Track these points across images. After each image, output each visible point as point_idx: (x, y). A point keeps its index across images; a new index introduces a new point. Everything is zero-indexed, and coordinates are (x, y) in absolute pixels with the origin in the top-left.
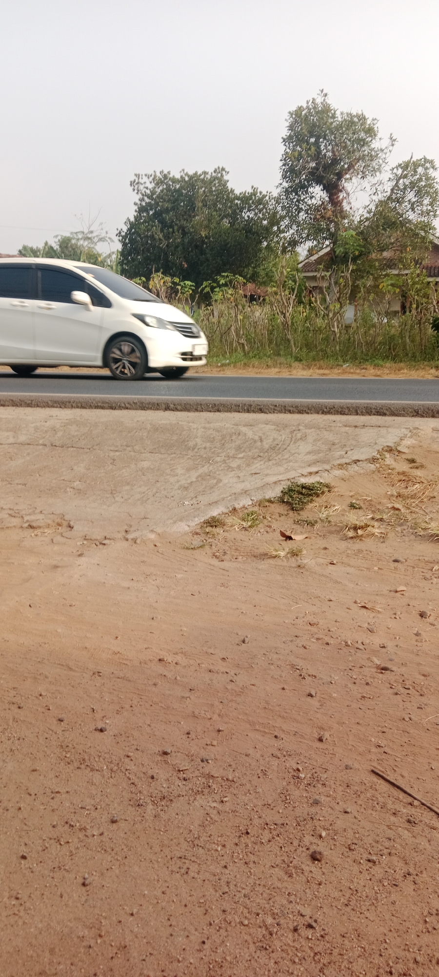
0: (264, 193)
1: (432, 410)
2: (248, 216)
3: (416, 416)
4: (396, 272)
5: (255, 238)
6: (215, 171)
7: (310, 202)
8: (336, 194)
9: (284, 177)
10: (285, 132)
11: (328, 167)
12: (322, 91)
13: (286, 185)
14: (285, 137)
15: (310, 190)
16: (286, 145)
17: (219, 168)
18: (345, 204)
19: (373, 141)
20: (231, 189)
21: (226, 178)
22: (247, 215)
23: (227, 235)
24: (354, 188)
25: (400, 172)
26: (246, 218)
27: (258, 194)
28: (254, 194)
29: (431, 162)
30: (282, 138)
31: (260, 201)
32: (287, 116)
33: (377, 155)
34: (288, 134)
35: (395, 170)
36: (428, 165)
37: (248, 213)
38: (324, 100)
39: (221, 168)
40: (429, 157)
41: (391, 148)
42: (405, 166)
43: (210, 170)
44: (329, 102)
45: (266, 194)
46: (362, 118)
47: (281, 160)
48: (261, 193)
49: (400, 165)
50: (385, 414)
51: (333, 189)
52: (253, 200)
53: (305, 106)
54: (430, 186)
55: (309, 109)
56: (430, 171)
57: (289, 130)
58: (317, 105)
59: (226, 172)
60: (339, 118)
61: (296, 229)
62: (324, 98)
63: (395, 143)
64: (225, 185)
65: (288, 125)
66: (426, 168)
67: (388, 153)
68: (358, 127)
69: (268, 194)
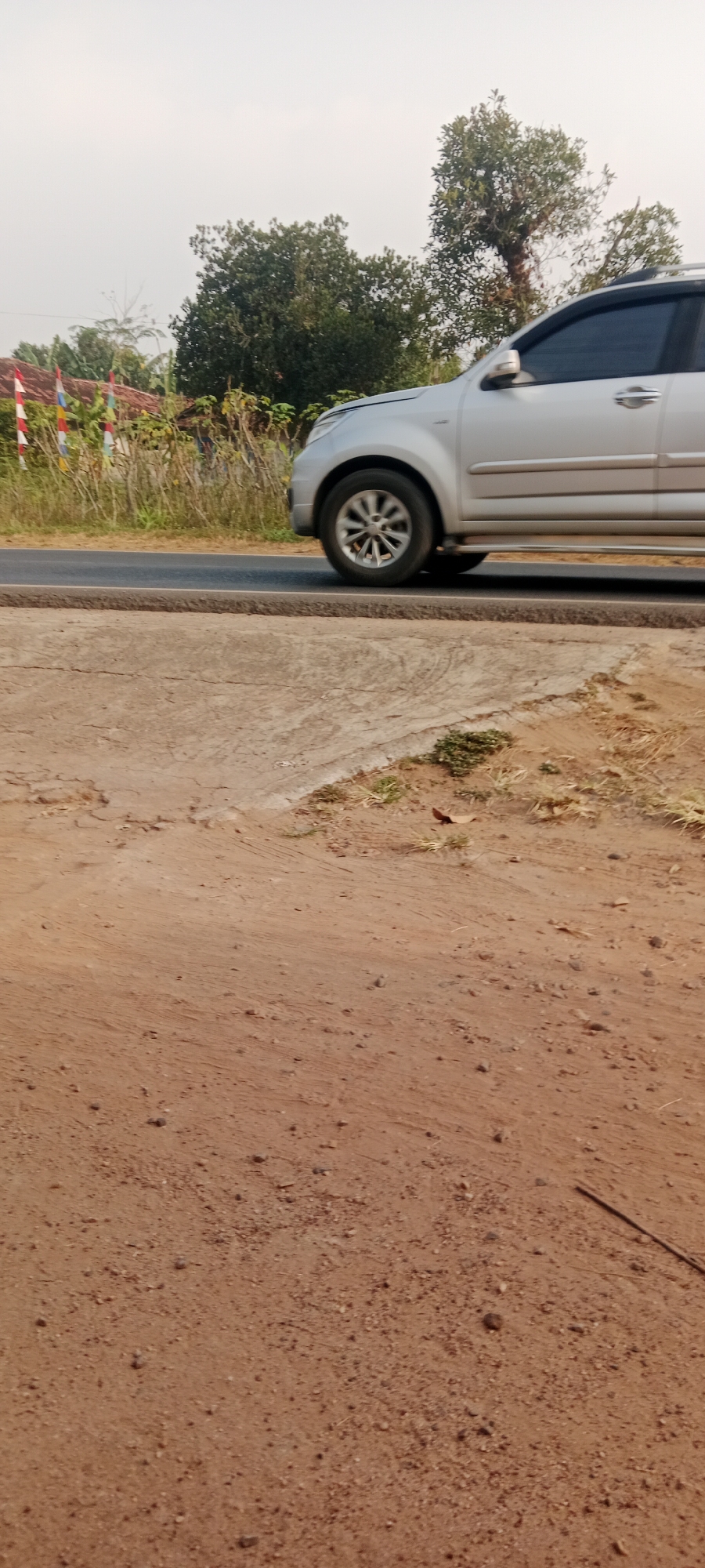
0: (405, 258)
1: (670, 616)
2: (379, 297)
3: (645, 624)
5: (390, 333)
6: (326, 222)
7: (477, 275)
8: (519, 261)
9: (436, 233)
10: (437, 160)
11: (504, 218)
12: (496, 92)
13: (438, 246)
14: (438, 167)
15: (478, 254)
16: (438, 181)
17: (332, 216)
18: (532, 278)
19: (578, 176)
20: (352, 251)
21: (343, 233)
22: (376, 294)
23: (346, 327)
24: (547, 252)
25: (619, 227)
26: (376, 299)
27: (395, 261)
28: (388, 259)
29: (669, 212)
30: (433, 169)
31: (398, 273)
32: (440, 133)
33: (585, 198)
34: (442, 162)
35: (612, 223)
36: (664, 217)
37: (379, 292)
38: (499, 107)
39: (335, 216)
40: (666, 205)
41: (605, 188)
42: (628, 219)
43: (318, 220)
44: (507, 110)
45: (407, 259)
46: (560, 138)
47: (431, 205)
48: (399, 258)
49: (619, 217)
50: (595, 623)
51: (513, 254)
52: (385, 270)
53: (468, 116)
54: (666, 252)
55: (476, 122)
56: (668, 227)
57: (444, 155)
58: (488, 115)
59: (343, 223)
60: (524, 137)
61: (455, 318)
62: (498, 103)
63: (612, 180)
64: (341, 245)
65: (441, 147)
66: (661, 223)
67: (601, 197)
68: (554, 153)
69: (410, 260)
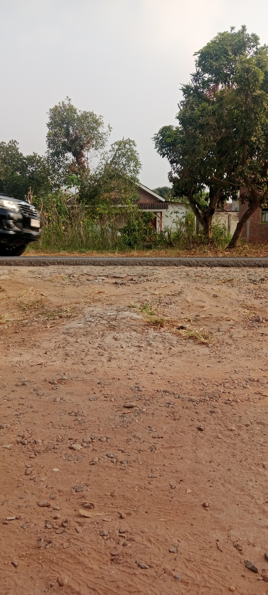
0: (41, 156)
2: (32, 170)
4: (120, 206)
5: (34, 183)
6: (10, 142)
7: (66, 162)
8: (80, 158)
9: (49, 146)
10: (48, 121)
11: (73, 142)
12: (68, 97)
13: (51, 151)
14: (48, 123)
15: (66, 154)
16: (49, 128)
17: (12, 140)
18: (85, 164)
19: (99, 128)
20: (21, 153)
21: (17, 146)
22: (30, 169)
23: (17, 180)
24: (92, 155)
25: (116, 147)
26: (31, 171)
27: (37, 157)
28: (35, 156)
29: (133, 142)
30: (47, 124)
31: (38, 161)
32: (48, 111)
33: (102, 136)
34: (50, 122)
35: (114, 145)
36: (131, 143)
37: (32, 168)
38: (69, 103)
39: (14, 140)
40: (132, 139)
41: (109, 132)
42: (119, 144)
43: (7, 142)
44: (72, 104)
46: (92, 114)
47: (47, 137)
48: (39, 156)
49: (116, 143)
51: (78, 155)
52: (32, 160)
53: (58, 105)
54: (132, 155)
55: (61, 108)
56: (133, 147)
57: (50, 119)
58: (65, 105)
59: (17, 143)
60: (79, 114)
61: (57, 177)
62: (69, 101)
63: (112, 130)
64: (17, 151)
65: (49, 116)
66: (130, 145)
67: (109, 135)
68: (90, 120)
69: (43, 157)
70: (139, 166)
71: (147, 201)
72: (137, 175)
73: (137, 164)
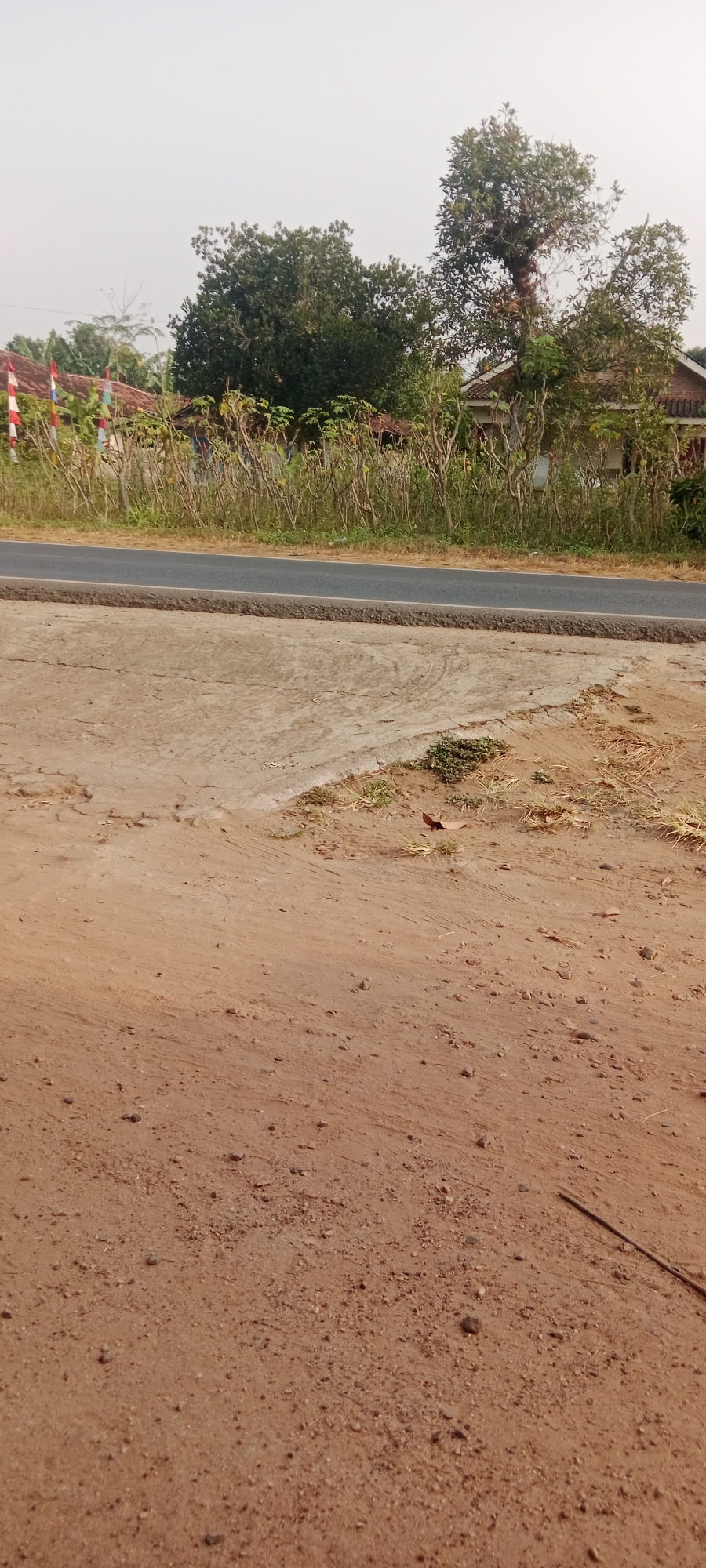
0: (410, 267)
1: (668, 630)
2: (383, 305)
3: (644, 638)
4: (616, 406)
5: (392, 341)
6: (331, 228)
7: (482, 286)
8: (525, 274)
9: (443, 243)
10: (446, 171)
11: (512, 231)
12: (507, 105)
13: (444, 256)
14: (446, 178)
15: (484, 266)
16: (446, 192)
17: (337, 222)
18: (538, 292)
19: (587, 192)
20: (357, 258)
21: (348, 239)
22: (380, 302)
23: (348, 334)
24: (554, 266)
25: (627, 244)
26: (380, 307)
27: (400, 270)
28: (394, 268)
29: (678, 230)
30: (441, 179)
31: (402, 281)
32: (450, 144)
33: (593, 214)
34: (451, 173)
35: (620, 239)
36: (672, 235)
37: (383, 300)
38: (510, 120)
39: (341, 222)
40: (675, 223)
41: (614, 204)
42: (636, 235)
43: (323, 226)
44: (517, 124)
45: (412, 269)
46: (570, 153)
47: (438, 216)
48: (404, 267)
49: (627, 233)
50: (593, 635)
51: (520, 266)
52: (390, 278)
53: (478, 128)
54: (674, 269)
55: (486, 134)
56: (676, 245)
57: (452, 166)
58: (498, 127)
59: (348, 230)
60: (534, 151)
61: (459, 328)
62: (509, 116)
63: (622, 196)
64: (346, 251)
65: (451, 158)
66: (670, 240)
67: (610, 213)
68: (563, 167)
69: (416, 269)
70: (687, 297)
71: (684, 392)
72: (679, 325)
73: (682, 290)
